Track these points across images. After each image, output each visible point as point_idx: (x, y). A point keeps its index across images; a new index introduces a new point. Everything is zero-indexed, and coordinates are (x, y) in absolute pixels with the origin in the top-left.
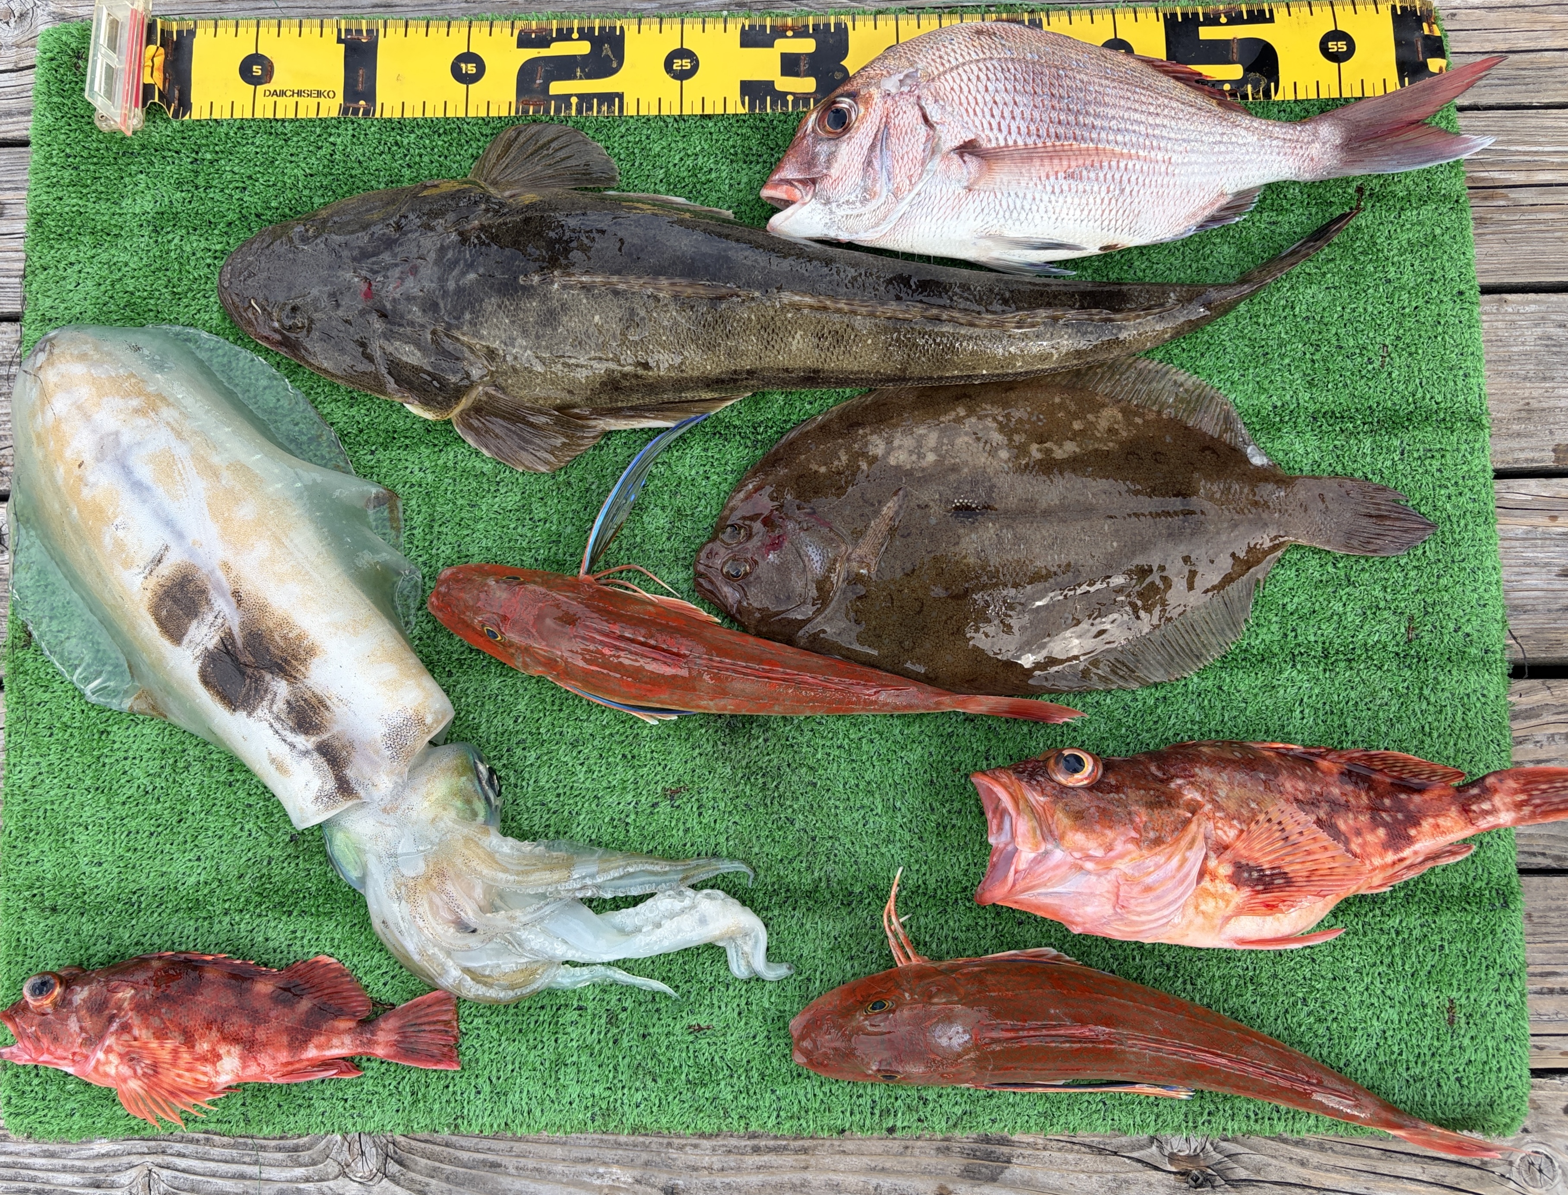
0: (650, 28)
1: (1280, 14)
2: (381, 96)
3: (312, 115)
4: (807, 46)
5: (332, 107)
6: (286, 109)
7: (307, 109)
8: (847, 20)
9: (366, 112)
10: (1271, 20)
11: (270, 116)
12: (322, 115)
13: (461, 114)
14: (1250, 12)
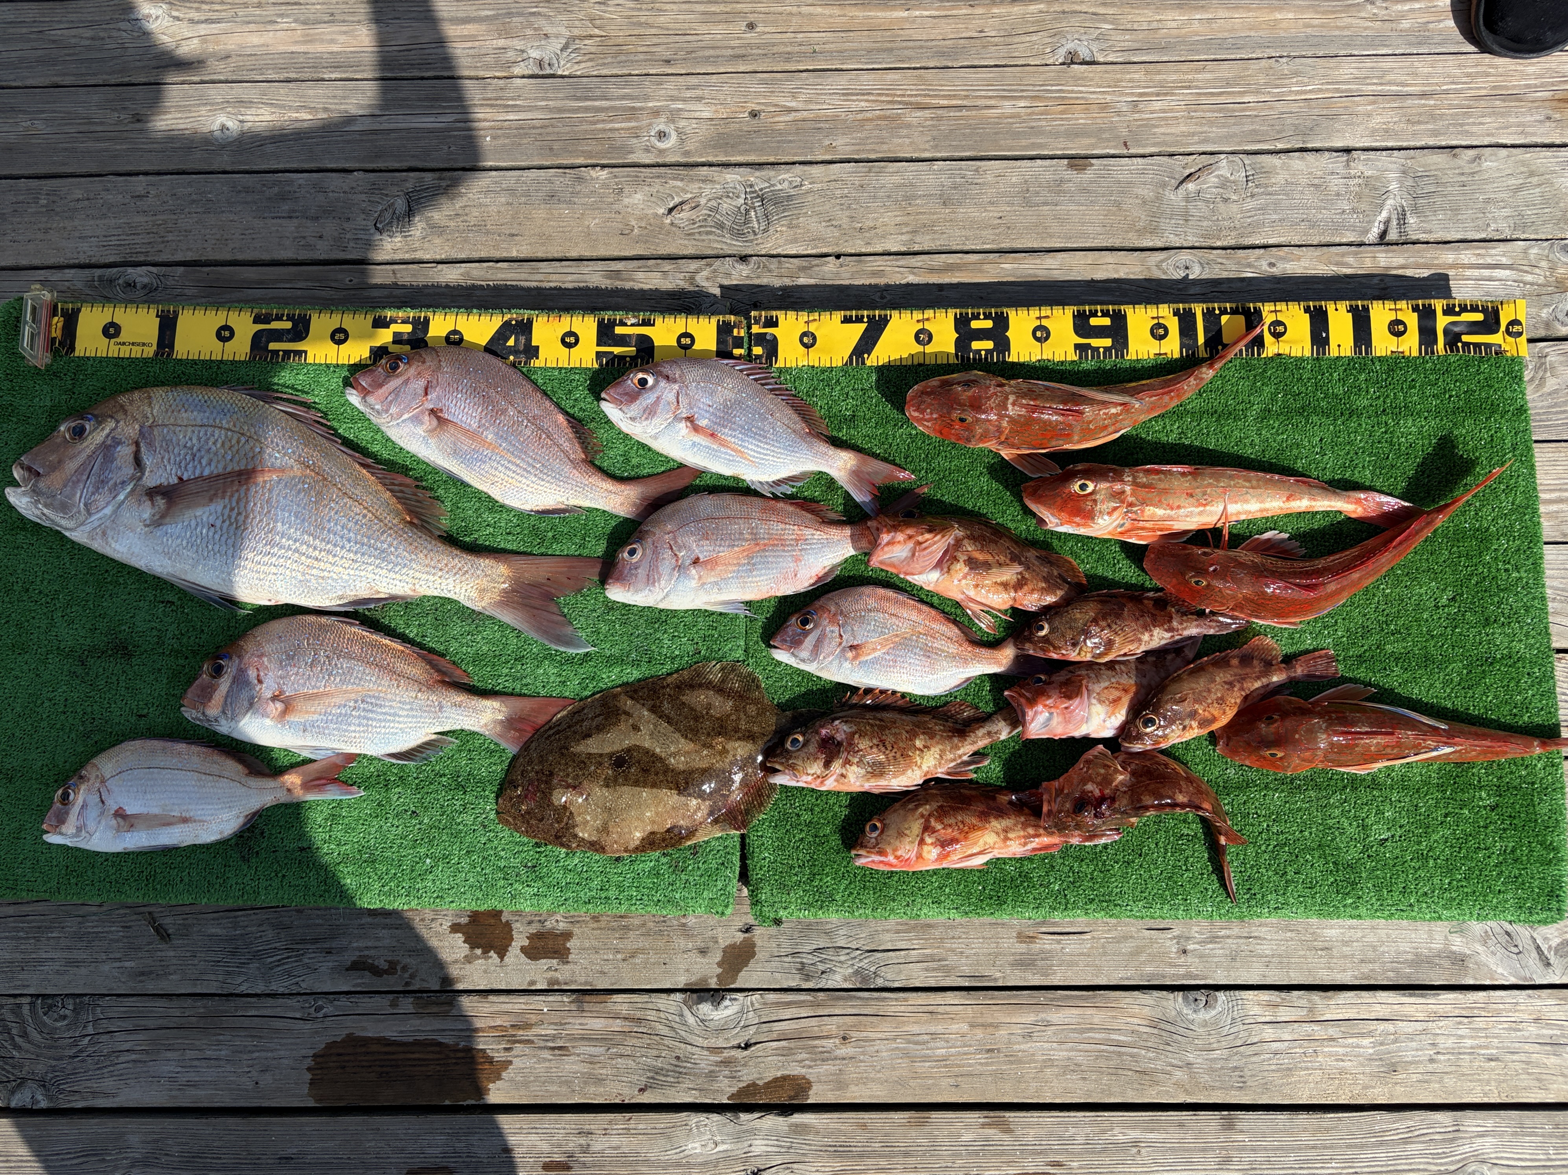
0: (325, 317)
1: (659, 321)
2: (177, 347)
3: (139, 356)
4: (408, 328)
5: (150, 352)
6: (125, 352)
7: (136, 353)
8: (430, 315)
9: (168, 355)
10: (653, 325)
11: (116, 355)
12: (144, 356)
13: (219, 358)
14: (643, 320)
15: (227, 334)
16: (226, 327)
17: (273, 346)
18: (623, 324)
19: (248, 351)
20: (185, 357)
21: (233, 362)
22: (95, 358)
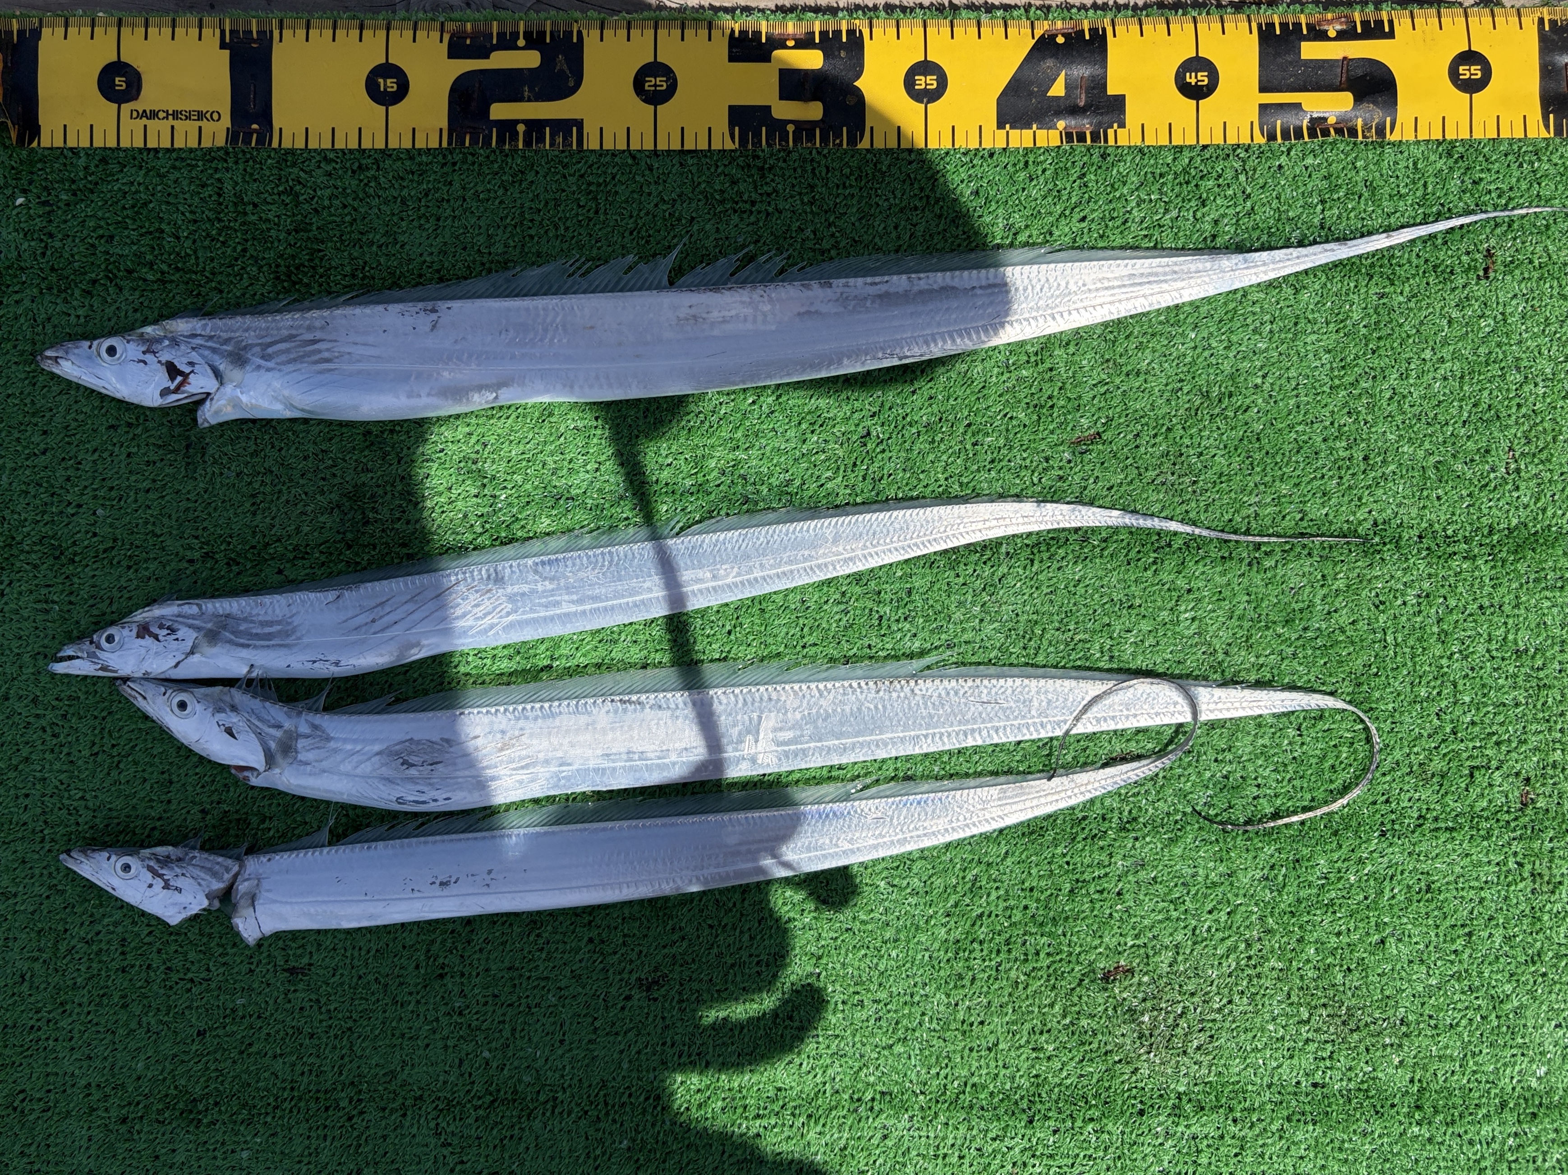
0: (615, 35)
1: (1402, 25)
2: (278, 120)
4: (813, 60)
5: (217, 134)
6: (159, 136)
7: (186, 136)
8: (862, 26)
9: (261, 141)
10: (1391, 35)
11: (139, 143)
12: (206, 143)
13: (380, 145)
14: (1365, 23)
15: (391, 85)
16: (387, 70)
17: (499, 111)
18: (1317, 34)
19: (444, 124)
20: (300, 144)
21: (412, 154)
22: (91, 152)
